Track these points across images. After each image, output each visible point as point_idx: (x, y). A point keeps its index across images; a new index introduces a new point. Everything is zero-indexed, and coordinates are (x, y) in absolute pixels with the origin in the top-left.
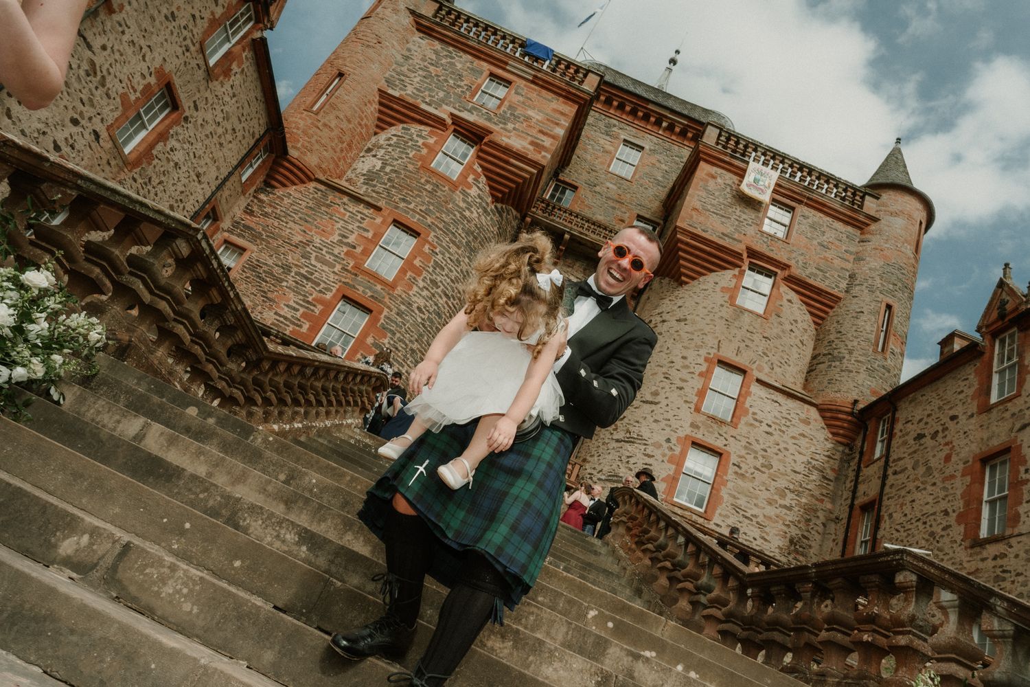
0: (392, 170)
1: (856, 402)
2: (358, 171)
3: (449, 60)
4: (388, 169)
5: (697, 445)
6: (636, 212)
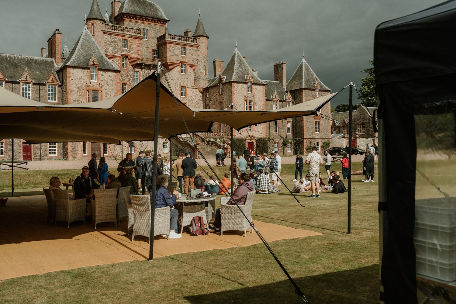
1: (203, 87)
6: (152, 49)
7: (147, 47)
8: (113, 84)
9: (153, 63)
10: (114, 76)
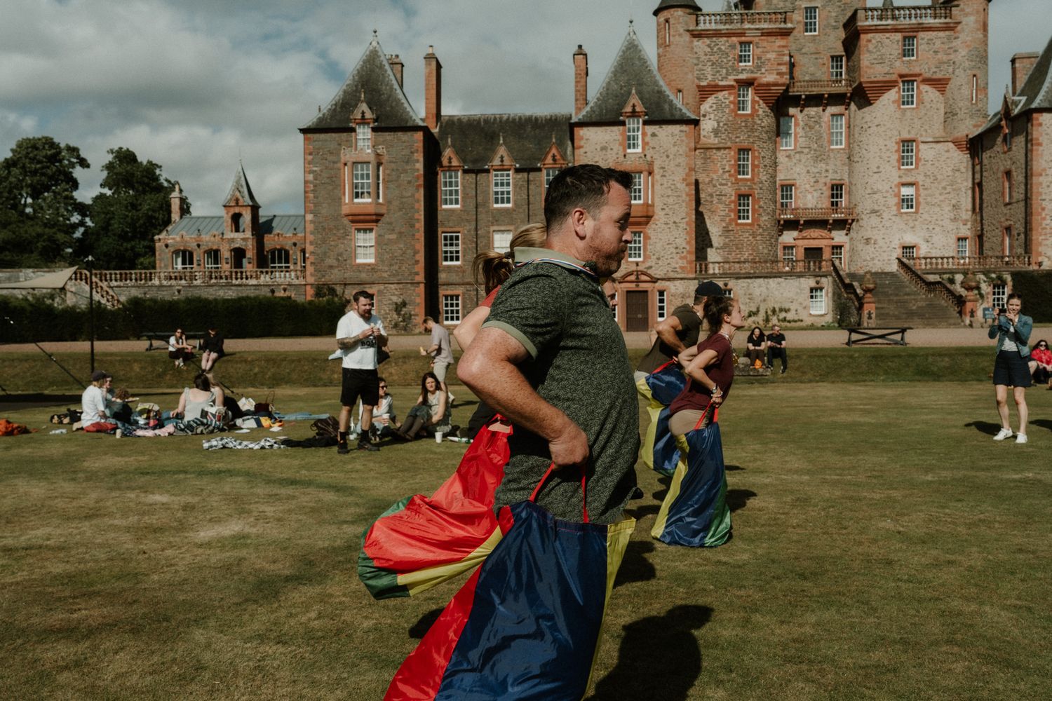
0: (724, 124)
1: (967, 136)
2: (707, 130)
3: (717, 47)
4: (721, 124)
5: (904, 185)
6: (829, 55)
7: (815, 51)
8: (681, 152)
9: (829, 89)
10: (683, 134)
